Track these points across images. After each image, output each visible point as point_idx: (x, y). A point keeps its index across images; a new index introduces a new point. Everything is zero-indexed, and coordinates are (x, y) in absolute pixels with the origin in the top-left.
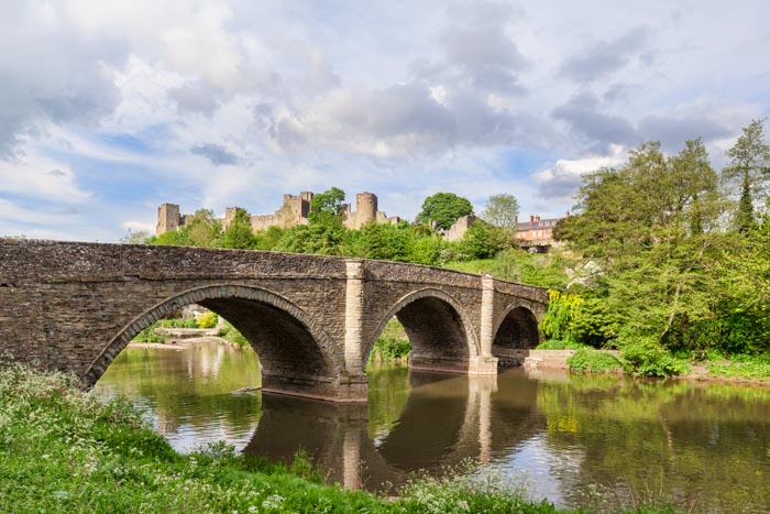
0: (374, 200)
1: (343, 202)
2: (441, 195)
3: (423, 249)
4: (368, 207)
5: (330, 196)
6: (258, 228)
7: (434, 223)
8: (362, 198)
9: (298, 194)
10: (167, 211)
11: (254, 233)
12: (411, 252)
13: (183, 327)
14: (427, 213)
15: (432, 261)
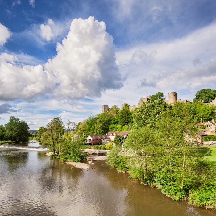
0: (176, 95)
1: (163, 97)
2: (204, 90)
3: (204, 111)
4: (173, 97)
5: (158, 95)
6: (131, 109)
7: (203, 101)
8: (171, 94)
9: (146, 97)
10: (105, 107)
11: (130, 111)
12: (198, 113)
13: (101, 149)
14: (198, 98)
15: (210, 116)
